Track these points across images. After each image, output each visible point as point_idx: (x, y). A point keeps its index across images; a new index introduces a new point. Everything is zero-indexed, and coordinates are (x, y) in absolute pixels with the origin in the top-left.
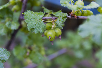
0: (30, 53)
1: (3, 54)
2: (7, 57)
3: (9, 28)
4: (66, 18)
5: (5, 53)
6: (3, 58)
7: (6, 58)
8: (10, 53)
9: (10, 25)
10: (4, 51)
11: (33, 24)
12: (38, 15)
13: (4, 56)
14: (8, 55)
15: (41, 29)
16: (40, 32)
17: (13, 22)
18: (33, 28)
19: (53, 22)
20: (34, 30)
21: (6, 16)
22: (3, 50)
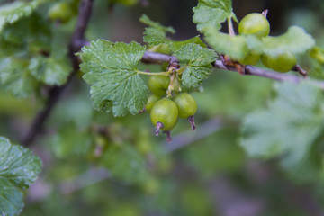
0: (105, 149)
1: (22, 165)
2: (33, 174)
3: (39, 78)
4: (211, 68)
5: (25, 163)
6: (20, 178)
7: (30, 178)
8: (41, 162)
9: (41, 68)
10: (24, 154)
11: (110, 86)
12: (124, 56)
13: (22, 171)
14: (34, 170)
15: (132, 101)
16: (128, 112)
17: (50, 60)
18: (109, 101)
19: (172, 74)
20: (112, 105)
21: (29, 40)
22: (21, 154)
